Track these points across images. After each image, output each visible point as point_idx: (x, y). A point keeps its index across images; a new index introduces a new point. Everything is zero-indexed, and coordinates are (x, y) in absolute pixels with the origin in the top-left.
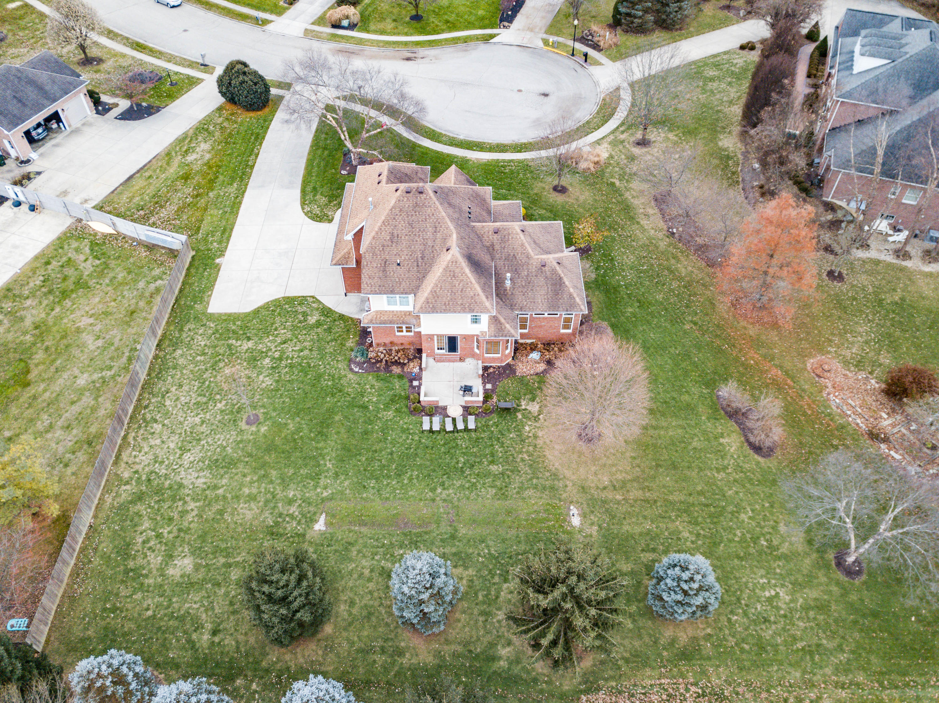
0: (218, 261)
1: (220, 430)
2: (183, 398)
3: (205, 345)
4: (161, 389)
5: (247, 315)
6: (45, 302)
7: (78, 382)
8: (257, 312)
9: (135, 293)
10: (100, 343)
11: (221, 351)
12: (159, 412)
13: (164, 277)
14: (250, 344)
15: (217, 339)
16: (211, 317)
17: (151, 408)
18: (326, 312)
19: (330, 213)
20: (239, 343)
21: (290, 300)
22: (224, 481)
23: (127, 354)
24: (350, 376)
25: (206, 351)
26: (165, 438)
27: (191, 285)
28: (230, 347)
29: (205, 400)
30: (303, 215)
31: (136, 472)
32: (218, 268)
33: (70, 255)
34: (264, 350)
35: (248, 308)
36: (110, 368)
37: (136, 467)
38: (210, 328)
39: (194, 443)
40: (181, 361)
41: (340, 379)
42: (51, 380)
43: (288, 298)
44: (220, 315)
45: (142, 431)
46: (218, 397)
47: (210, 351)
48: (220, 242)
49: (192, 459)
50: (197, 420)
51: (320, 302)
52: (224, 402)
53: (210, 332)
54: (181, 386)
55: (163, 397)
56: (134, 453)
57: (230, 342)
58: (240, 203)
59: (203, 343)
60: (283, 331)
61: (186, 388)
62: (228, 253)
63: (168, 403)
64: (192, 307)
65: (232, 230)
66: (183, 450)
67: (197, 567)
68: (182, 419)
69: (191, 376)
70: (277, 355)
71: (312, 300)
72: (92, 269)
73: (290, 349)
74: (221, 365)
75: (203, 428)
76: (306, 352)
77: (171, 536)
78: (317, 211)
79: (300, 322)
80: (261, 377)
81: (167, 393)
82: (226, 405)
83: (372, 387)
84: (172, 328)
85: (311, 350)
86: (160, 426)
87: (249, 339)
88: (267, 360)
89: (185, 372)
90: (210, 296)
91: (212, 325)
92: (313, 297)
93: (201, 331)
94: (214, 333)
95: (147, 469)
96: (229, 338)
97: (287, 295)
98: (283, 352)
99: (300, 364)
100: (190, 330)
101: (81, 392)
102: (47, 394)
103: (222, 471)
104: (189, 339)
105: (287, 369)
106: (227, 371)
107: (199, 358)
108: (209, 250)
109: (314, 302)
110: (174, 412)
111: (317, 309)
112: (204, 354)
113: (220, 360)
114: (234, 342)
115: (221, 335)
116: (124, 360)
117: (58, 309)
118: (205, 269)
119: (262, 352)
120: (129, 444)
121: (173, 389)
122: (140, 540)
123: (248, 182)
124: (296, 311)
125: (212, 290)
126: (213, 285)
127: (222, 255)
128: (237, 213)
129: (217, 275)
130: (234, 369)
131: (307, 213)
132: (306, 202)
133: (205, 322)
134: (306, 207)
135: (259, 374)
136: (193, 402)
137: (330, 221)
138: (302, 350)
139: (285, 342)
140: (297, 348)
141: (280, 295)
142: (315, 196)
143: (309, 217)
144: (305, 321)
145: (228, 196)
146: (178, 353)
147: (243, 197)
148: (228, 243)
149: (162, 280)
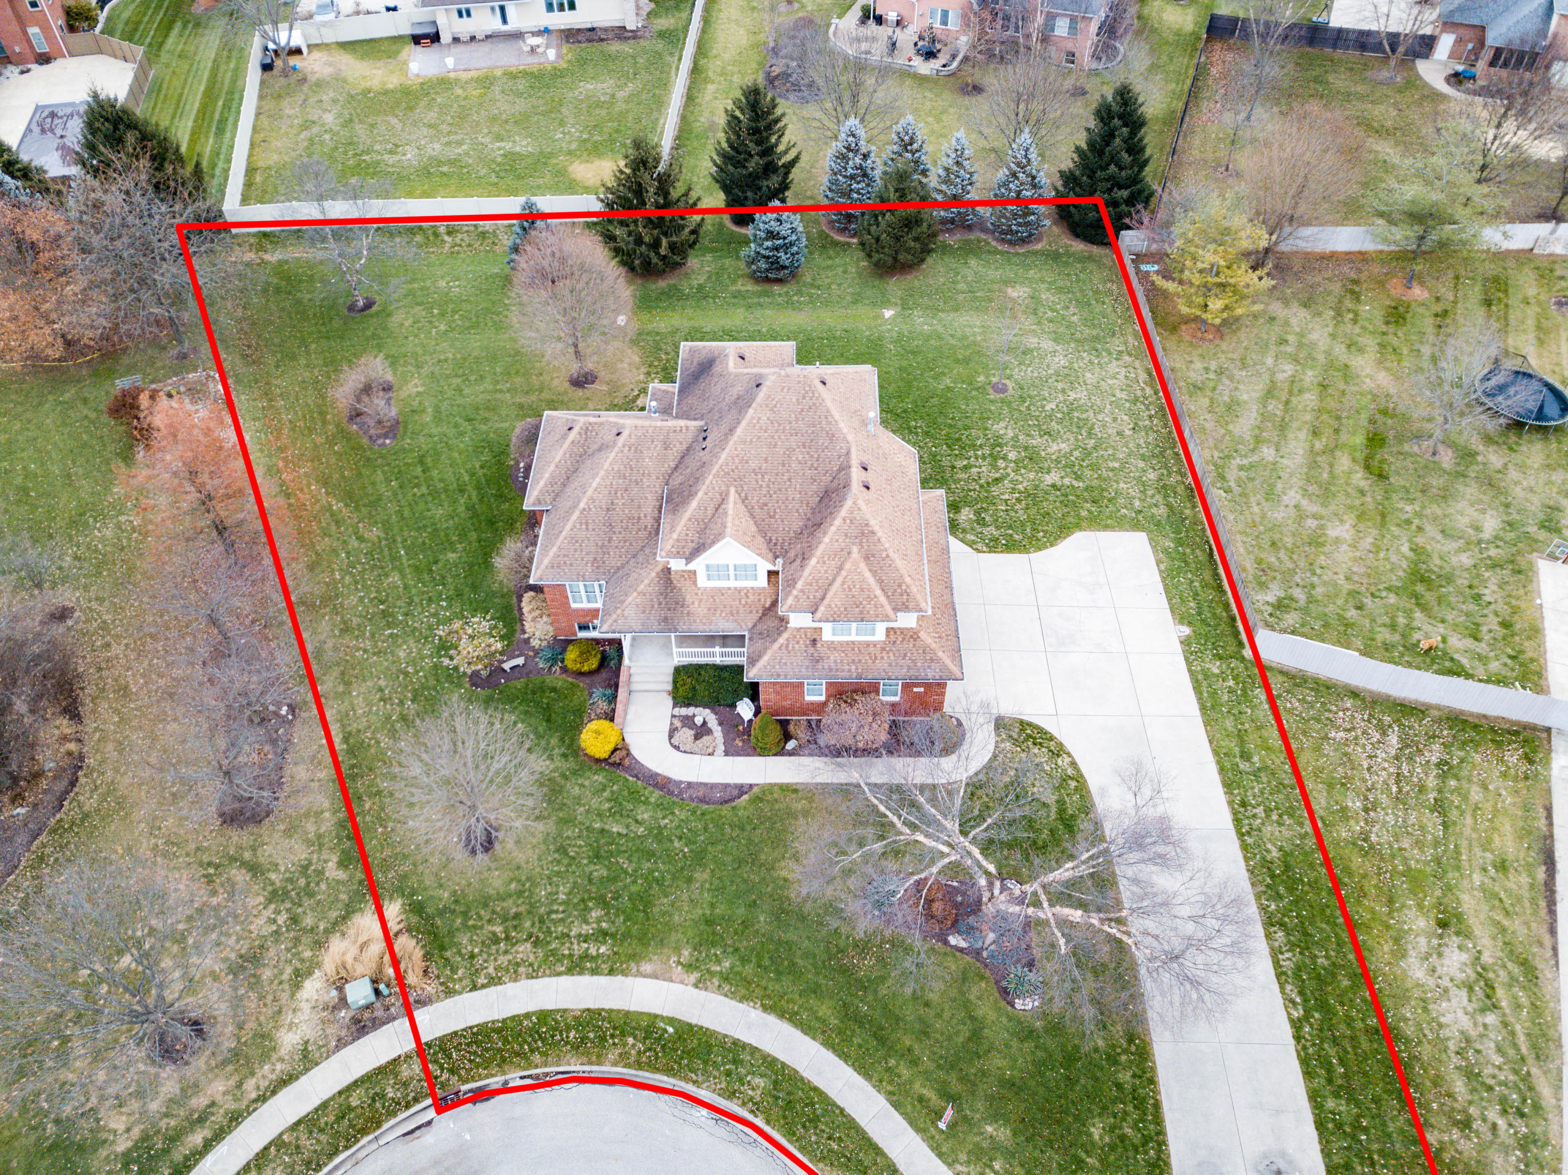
3: (1117, 482)
5: (1078, 527)
8: (1064, 531)
9: (1297, 579)
14: (1049, 479)
16: (1135, 526)
19: (1008, 745)
20: (1067, 481)
21: (1015, 547)
27: (1205, 586)
28: (1078, 478)
30: (1069, 745)
32: (1181, 618)
35: (1081, 537)
38: (1126, 508)
43: (1021, 552)
44: (1121, 528)
47: (1104, 473)
48: (1207, 675)
51: (963, 541)
53: (1121, 501)
54: (1119, 433)
57: (1081, 484)
59: (1122, 485)
60: (1007, 496)
61: (1111, 431)
62: (1178, 648)
64: (1179, 542)
65: (1203, 708)
70: (1001, 463)
71: (979, 546)
73: (985, 470)
74: (1076, 453)
75: (1060, 386)
76: (960, 463)
79: (986, 510)
80: (1010, 434)
81: (1134, 429)
82: (1043, 407)
84: (1187, 512)
85: (953, 467)
86: (1118, 396)
87: (1055, 487)
88: (1012, 455)
89: (1125, 450)
90: (1158, 562)
91: (1124, 511)
92: (978, 550)
94: (1114, 498)
96: (1086, 489)
97: (1024, 557)
98: (994, 467)
100: (1156, 506)
107: (1117, 465)
109: (974, 542)
111: (964, 531)
112: (1112, 470)
114: (1075, 484)
115: (1102, 497)
118: (1199, 614)
123: (1246, 859)
124: (997, 528)
125: (1160, 571)
126: (1163, 580)
127: (1185, 642)
128: (1216, 753)
129: (1169, 600)
130: (1055, 447)
131: (1058, 751)
132: (1073, 784)
133: (1140, 517)
134: (1070, 771)
135: (1015, 438)
136: (1091, 413)
137: (1000, 724)
138: (966, 468)
139: (997, 480)
140: (974, 470)
141: (1036, 557)
142: (1061, 802)
143: (1052, 738)
144: (977, 513)
145: (1268, 811)
146: (1152, 476)
147: (1230, 803)
148: (1190, 671)
149: (1268, 603)
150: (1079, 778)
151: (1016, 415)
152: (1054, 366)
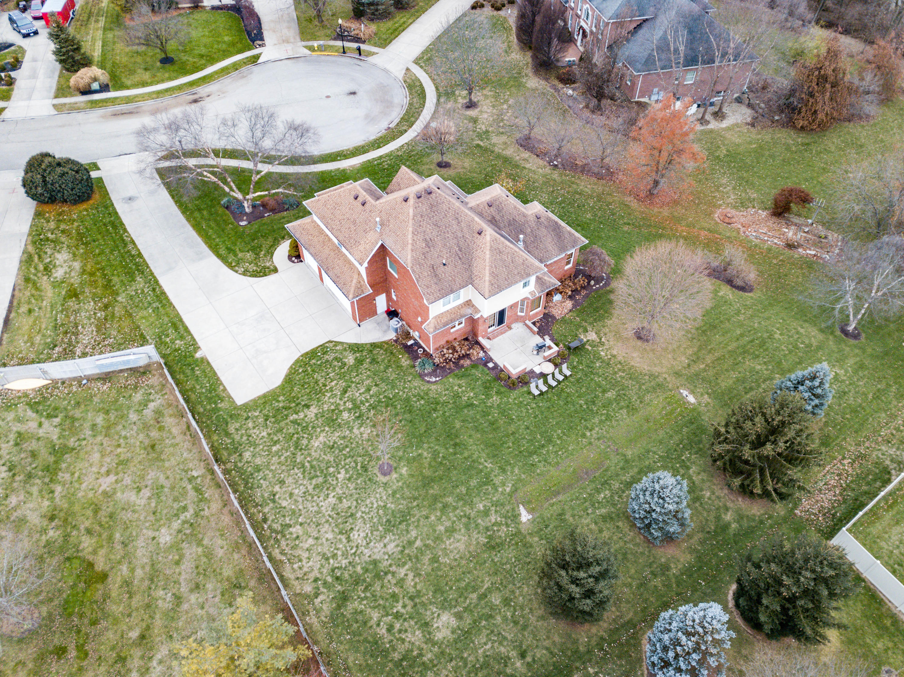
0: (198, 355)
1: (363, 495)
2: (296, 491)
3: (269, 434)
4: (262, 496)
5: (282, 387)
6: (35, 490)
7: (162, 540)
8: (289, 379)
9: (135, 428)
10: (146, 493)
11: (291, 431)
12: (284, 516)
13: (152, 397)
14: (314, 410)
15: (277, 422)
16: (246, 407)
17: (271, 518)
18: (355, 348)
19: (268, 264)
20: (302, 415)
21: (312, 354)
22: (414, 533)
23: (189, 487)
24: (433, 387)
25: (275, 438)
26: (315, 534)
27: (193, 389)
28: (294, 422)
29: (321, 480)
30: (242, 277)
31: (316, 580)
32: (204, 361)
33: (15, 429)
34: (333, 407)
35: (277, 380)
36: (185, 509)
37: (312, 576)
38: (257, 417)
39: (350, 520)
40: (258, 461)
41: (427, 394)
42: (128, 557)
43: (307, 353)
44: (254, 401)
45: (283, 543)
46: (331, 470)
47: (280, 437)
48: (182, 338)
49: (362, 535)
50: (332, 500)
51: (342, 343)
52: (343, 471)
53: (261, 420)
54: (282, 482)
55: (274, 501)
56: (296, 566)
57: (291, 418)
58: (163, 293)
59: (264, 434)
60: (333, 384)
61: (289, 480)
62: (200, 344)
63: (284, 504)
64: (216, 410)
65: (181, 320)
66: (347, 533)
67: (459, 616)
68: (316, 508)
69: (284, 467)
70: (349, 405)
71: (331, 345)
72: (57, 430)
73: (357, 393)
74: (305, 442)
75: (346, 504)
76: (374, 390)
77: (409, 608)
78: (252, 267)
79: (341, 368)
80: (355, 431)
81: (274, 495)
82: (347, 471)
83: (460, 386)
84: (215, 438)
85: (376, 385)
86: (298, 527)
87: (307, 406)
88: (345, 415)
89: (273, 468)
90: (225, 389)
91: (256, 414)
92: (330, 342)
93: (250, 425)
94: (266, 420)
95: (325, 571)
96: (287, 416)
97: (303, 351)
98: (353, 401)
99: (380, 401)
100: (237, 430)
101: (175, 547)
102: (139, 573)
103: (403, 526)
104: (245, 438)
105: (372, 412)
106: (316, 444)
107: (274, 449)
108: (176, 350)
109: (335, 346)
110: (301, 507)
111: (345, 350)
112: (276, 443)
113: (298, 438)
114: (295, 416)
115: (274, 417)
116: (192, 493)
117: (58, 489)
118: (193, 369)
119: (333, 411)
120: (281, 561)
121: (277, 488)
122: (382, 631)
123: (151, 271)
124: (327, 361)
125: (222, 384)
126: (218, 379)
127: (197, 348)
128: (171, 304)
129: (212, 368)
130: (321, 439)
131: (244, 274)
132: (233, 264)
133: (245, 415)
134: (237, 268)
135: (351, 430)
136: (310, 488)
137: (275, 270)
138: (369, 390)
139: (345, 392)
140: (362, 390)
141: (296, 355)
142: (236, 255)
143: (250, 276)
144: (344, 364)
145: (143, 292)
146: (247, 455)
147: (161, 287)
148: (192, 335)
149: (153, 401)
150: (231, 267)
151: (360, 450)
152: (360, 522)
